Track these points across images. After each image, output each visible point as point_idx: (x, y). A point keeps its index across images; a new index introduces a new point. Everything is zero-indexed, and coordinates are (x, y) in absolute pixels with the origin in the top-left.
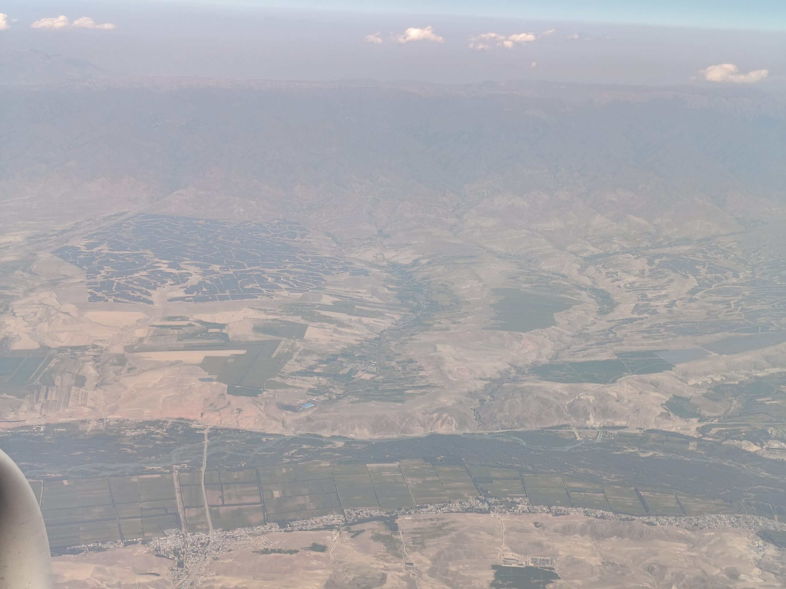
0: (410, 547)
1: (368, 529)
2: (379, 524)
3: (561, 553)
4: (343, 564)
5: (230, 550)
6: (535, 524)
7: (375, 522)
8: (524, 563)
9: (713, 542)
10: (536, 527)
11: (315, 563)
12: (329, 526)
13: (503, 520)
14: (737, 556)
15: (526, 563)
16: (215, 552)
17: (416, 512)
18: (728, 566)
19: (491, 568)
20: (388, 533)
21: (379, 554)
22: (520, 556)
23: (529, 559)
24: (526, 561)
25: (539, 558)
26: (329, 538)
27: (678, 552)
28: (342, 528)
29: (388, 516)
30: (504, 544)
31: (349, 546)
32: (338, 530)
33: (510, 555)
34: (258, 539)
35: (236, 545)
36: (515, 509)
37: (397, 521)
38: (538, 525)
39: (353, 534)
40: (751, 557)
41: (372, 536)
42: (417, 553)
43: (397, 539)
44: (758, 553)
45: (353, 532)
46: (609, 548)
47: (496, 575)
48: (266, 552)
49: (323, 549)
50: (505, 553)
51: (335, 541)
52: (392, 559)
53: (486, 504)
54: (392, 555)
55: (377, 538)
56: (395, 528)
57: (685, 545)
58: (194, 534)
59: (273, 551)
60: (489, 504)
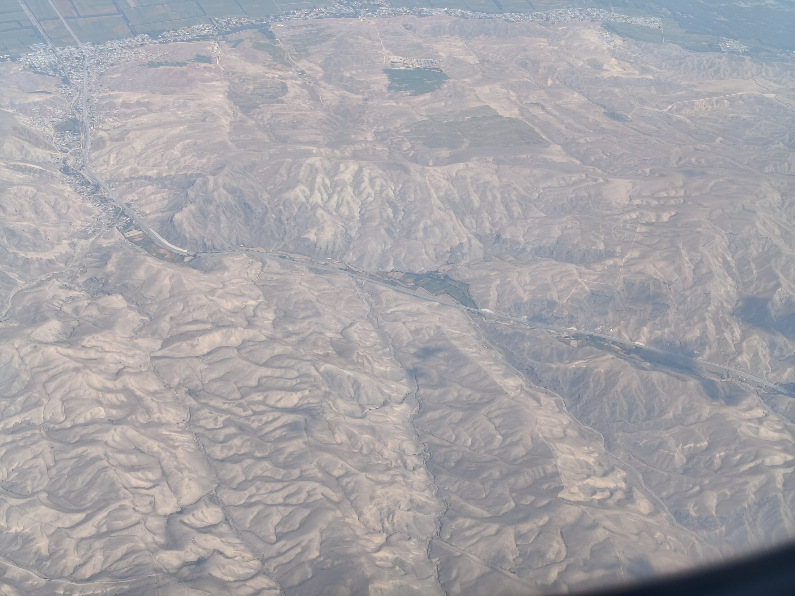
0: (295, 55)
1: (246, 39)
2: (254, 33)
3: (441, 54)
4: (237, 74)
5: (112, 65)
6: (405, 26)
7: (249, 30)
8: (411, 66)
9: (568, 35)
10: (406, 29)
11: (208, 74)
12: (203, 36)
13: (373, 23)
14: (593, 47)
15: (413, 65)
16: (95, 67)
17: (285, 19)
18: (588, 58)
19: (383, 72)
20: (267, 42)
21: (268, 63)
22: (405, 59)
23: (414, 61)
24: (412, 63)
25: (424, 59)
26: (209, 48)
27: (542, 47)
28: (218, 38)
29: (259, 23)
30: (384, 48)
31: (234, 56)
32: (215, 40)
33: (395, 58)
34: (136, 51)
35: (115, 59)
36: (380, 12)
37: (271, 29)
38: (408, 27)
39: (232, 44)
40: (605, 48)
41: (253, 45)
42: (304, 61)
43: (278, 47)
44: (609, 44)
45: (231, 42)
46: (481, 47)
47: (390, 78)
48: (152, 65)
49: (209, 60)
50: (390, 57)
51: (217, 52)
52: (282, 68)
53: (351, 8)
54: (281, 64)
55: (258, 47)
56: (271, 36)
57: (545, 40)
58: (64, 49)
59: (160, 64)
60: (354, 8)
